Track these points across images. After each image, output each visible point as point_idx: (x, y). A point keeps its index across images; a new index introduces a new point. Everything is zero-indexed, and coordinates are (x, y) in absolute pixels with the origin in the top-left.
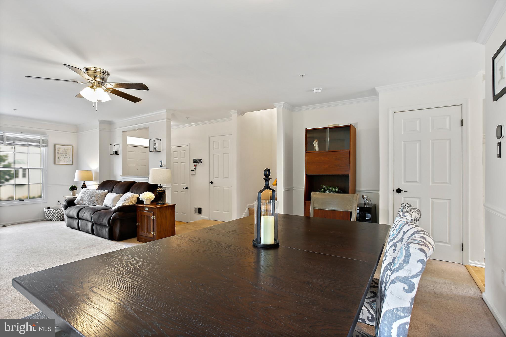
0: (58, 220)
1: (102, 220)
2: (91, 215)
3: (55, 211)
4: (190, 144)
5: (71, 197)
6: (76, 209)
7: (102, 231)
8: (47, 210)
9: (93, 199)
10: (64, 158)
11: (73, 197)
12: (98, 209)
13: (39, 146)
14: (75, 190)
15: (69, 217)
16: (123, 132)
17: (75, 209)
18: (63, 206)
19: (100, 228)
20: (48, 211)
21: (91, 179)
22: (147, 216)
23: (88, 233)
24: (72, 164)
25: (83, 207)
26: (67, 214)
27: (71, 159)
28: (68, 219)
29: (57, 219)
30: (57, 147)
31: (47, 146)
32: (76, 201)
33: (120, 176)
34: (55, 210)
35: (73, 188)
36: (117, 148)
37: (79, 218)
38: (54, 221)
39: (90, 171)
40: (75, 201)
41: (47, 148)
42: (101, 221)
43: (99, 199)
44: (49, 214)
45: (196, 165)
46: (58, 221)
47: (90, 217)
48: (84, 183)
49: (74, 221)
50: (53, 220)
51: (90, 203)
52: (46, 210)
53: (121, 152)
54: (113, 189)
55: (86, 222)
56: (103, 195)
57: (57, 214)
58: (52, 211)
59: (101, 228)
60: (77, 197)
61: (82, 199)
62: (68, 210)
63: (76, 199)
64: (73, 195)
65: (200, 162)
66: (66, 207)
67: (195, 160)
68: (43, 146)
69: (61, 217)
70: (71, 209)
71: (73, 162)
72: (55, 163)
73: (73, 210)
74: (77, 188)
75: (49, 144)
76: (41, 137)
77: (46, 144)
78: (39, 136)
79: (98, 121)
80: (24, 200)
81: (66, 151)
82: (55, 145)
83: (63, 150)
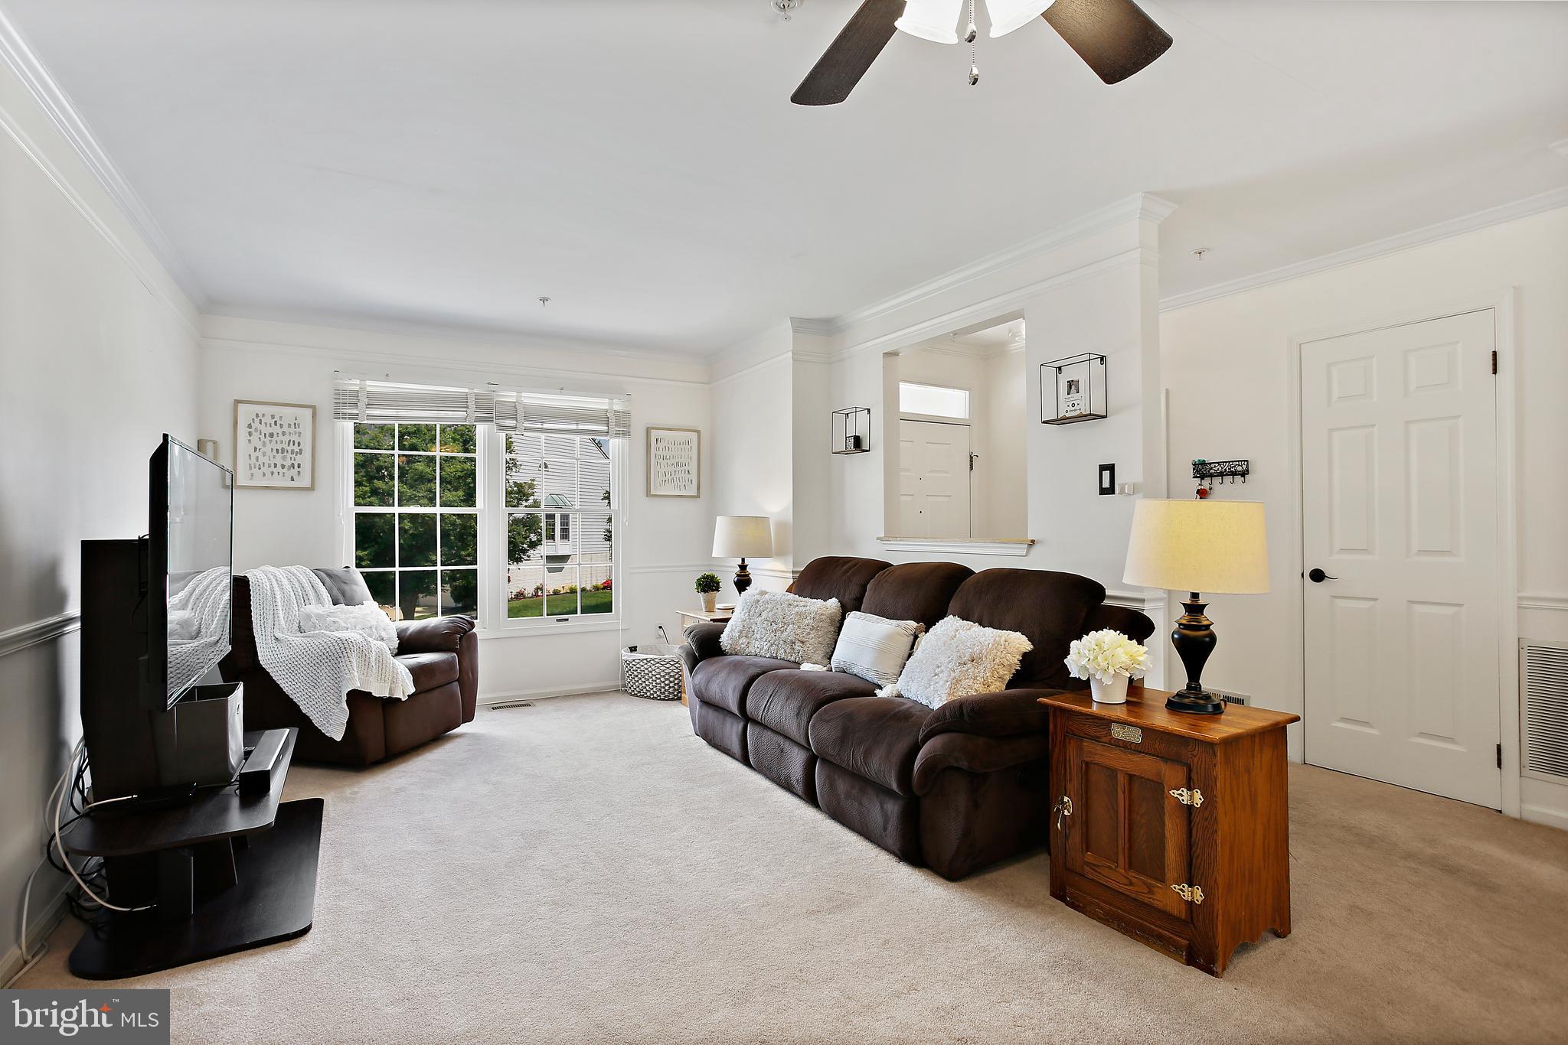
0: (662, 696)
1: (867, 754)
2: (804, 718)
3: (652, 662)
4: (1167, 390)
5: (705, 618)
6: (733, 676)
7: (860, 804)
8: (630, 659)
9: (789, 633)
10: (673, 473)
11: (711, 620)
12: (824, 689)
13: (607, 432)
14: (713, 590)
15: (706, 703)
16: (887, 355)
17: (729, 673)
18: (684, 655)
19: (853, 787)
20: (634, 663)
21: (765, 553)
22: (1131, 777)
23: (787, 787)
24: (698, 496)
25: (759, 670)
26: (700, 691)
27: (694, 476)
28: (701, 707)
29: (658, 693)
30: (654, 434)
31: (625, 434)
32: (725, 640)
33: (878, 539)
34: (653, 660)
35: (709, 585)
36: (859, 425)
37: (746, 718)
38: (649, 698)
39: (761, 521)
40: (722, 636)
41: (626, 440)
42: (859, 758)
43: (809, 634)
44: (635, 673)
45: (1211, 489)
46: (660, 699)
47: (799, 725)
48: (743, 567)
49: (724, 720)
50: (648, 694)
51: (778, 649)
52: (628, 656)
53: (876, 439)
54: (863, 595)
55: (780, 740)
56: (824, 617)
57: (659, 673)
58: (645, 661)
59: (853, 791)
60: (727, 620)
61: (746, 632)
62: (705, 669)
63: (727, 631)
64: (706, 607)
65: (1234, 474)
66: (694, 661)
67: (1203, 463)
68: (617, 435)
69: (670, 687)
70: (712, 669)
71: (698, 488)
72: (648, 494)
73: (723, 675)
74: (718, 583)
75: (632, 427)
76: (611, 404)
77: (624, 426)
78: (607, 400)
79: (788, 324)
80: (568, 620)
81: (680, 450)
82: (649, 429)
83: (671, 446)
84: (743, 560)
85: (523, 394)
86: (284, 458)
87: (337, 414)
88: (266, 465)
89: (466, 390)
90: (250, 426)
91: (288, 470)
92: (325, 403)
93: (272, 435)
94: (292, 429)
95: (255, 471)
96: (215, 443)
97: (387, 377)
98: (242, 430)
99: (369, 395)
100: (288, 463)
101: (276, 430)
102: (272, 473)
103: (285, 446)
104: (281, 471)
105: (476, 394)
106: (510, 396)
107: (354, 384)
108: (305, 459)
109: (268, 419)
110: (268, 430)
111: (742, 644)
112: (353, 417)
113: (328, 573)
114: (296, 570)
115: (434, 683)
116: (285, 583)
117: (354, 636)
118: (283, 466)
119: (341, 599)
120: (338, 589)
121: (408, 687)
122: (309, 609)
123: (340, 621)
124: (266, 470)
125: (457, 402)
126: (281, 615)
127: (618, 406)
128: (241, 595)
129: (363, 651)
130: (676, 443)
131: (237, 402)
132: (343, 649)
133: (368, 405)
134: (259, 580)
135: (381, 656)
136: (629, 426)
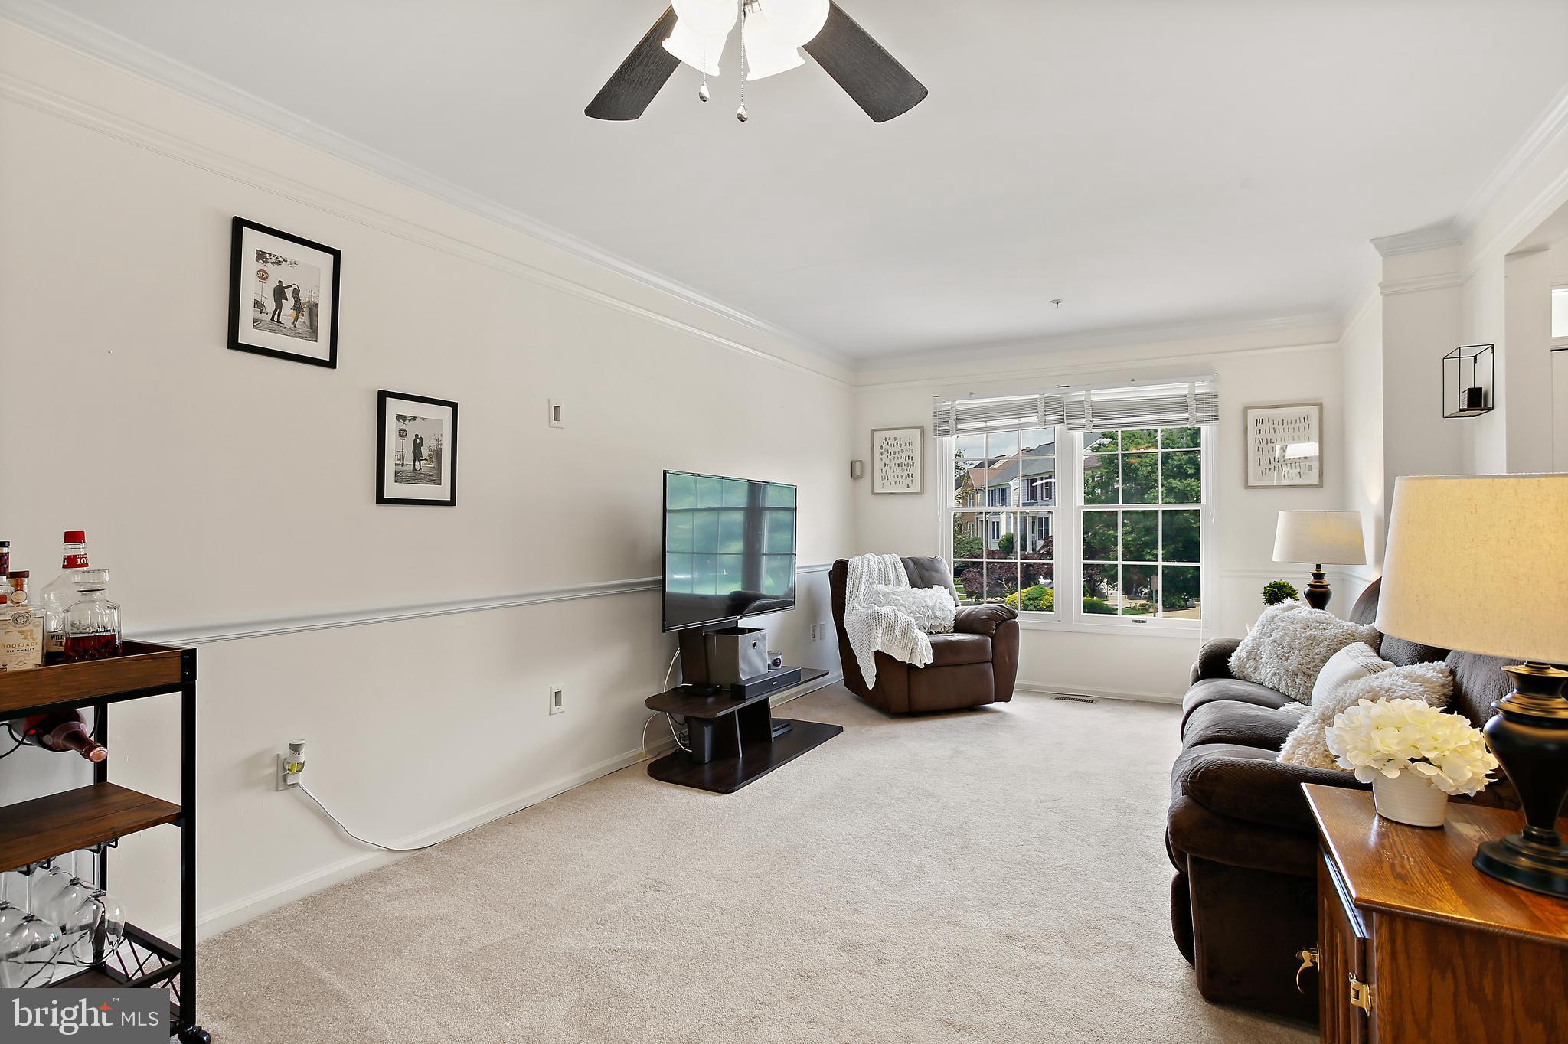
13: (1187, 420)
16: (1511, 257)
27: (1313, 460)
31: (1213, 418)
32: (1233, 661)
35: (1276, 594)
36: (1485, 372)
40: (1233, 655)
41: (1213, 427)
48: (1318, 575)
68: (1199, 421)
71: (1321, 475)
72: (1246, 485)
75: (1219, 411)
76: (1192, 388)
77: (1214, 410)
78: (1187, 385)
79: (1372, 246)
80: (1144, 622)
82: (1246, 409)
83: (1279, 427)
84: (1319, 567)
85: (1092, 392)
86: (903, 470)
87: (935, 431)
88: (892, 476)
89: (1037, 396)
90: (881, 447)
91: (906, 479)
92: (928, 422)
93: (895, 453)
94: (907, 447)
95: (885, 481)
96: (861, 462)
97: (971, 395)
98: (877, 451)
99: (958, 412)
100: (905, 474)
101: (898, 448)
102: (896, 482)
103: (903, 461)
104: (901, 480)
105: (1046, 399)
106: (1079, 396)
107: (947, 405)
108: (916, 470)
109: (892, 441)
110: (892, 450)
111: (1250, 667)
112: (947, 432)
113: (915, 561)
114: (887, 557)
115: (960, 659)
116: (874, 566)
117: (887, 610)
118: (902, 477)
119: (919, 583)
120: (921, 574)
121: (925, 657)
122: (881, 587)
123: (901, 599)
124: (892, 480)
125: (1031, 408)
126: (862, 590)
127: (1201, 389)
128: (839, 573)
129: (890, 623)
130: (1285, 423)
131: (873, 430)
132: (875, 619)
133: (958, 421)
134: (855, 563)
135: (906, 629)
136: (1216, 410)
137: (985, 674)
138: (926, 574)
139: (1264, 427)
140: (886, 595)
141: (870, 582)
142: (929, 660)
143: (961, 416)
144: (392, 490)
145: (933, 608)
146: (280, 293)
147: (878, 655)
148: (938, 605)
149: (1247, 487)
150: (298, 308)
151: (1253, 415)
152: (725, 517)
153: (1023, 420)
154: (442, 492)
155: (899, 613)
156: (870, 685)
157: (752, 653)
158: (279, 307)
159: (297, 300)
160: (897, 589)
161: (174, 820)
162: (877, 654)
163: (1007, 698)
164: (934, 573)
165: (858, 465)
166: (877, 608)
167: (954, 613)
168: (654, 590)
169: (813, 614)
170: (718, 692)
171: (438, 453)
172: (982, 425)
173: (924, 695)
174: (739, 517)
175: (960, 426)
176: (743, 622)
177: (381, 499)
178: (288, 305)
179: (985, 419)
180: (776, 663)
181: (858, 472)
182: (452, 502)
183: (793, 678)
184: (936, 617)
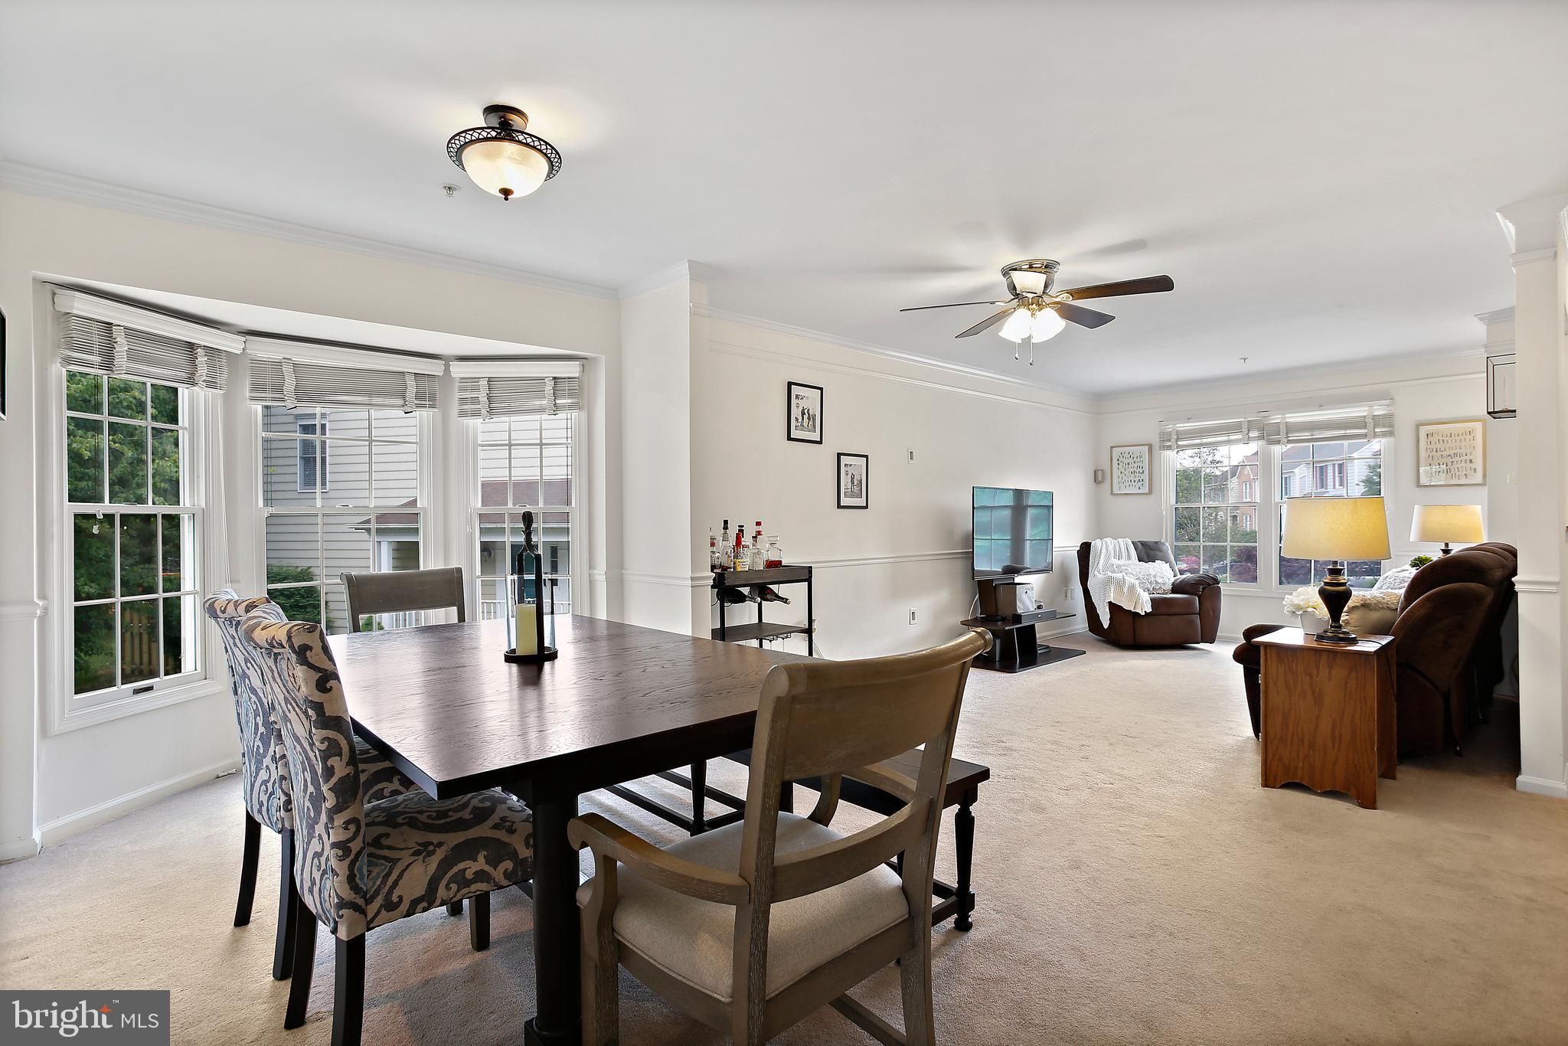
10: (1449, 464)
27: (1478, 465)
31: (1389, 433)
41: (1389, 439)
68: (1377, 435)
71: (1485, 476)
75: (1394, 427)
76: (1372, 410)
77: (1390, 427)
78: (1366, 408)
81: (1458, 441)
82: (1418, 426)
83: (1447, 439)
84: (1447, 545)
85: (1287, 415)
86: (1135, 477)
87: (1160, 447)
88: (1127, 481)
89: (1242, 419)
90: (1118, 460)
91: (1138, 483)
92: (1155, 440)
93: (1128, 464)
94: (1139, 460)
95: (1121, 485)
96: (1102, 470)
97: (1189, 419)
98: (1115, 462)
99: (1178, 433)
100: (1137, 480)
101: (1131, 460)
102: (1130, 486)
103: (1135, 469)
104: (1134, 484)
105: (1249, 422)
106: (1276, 419)
107: (1169, 428)
108: (1145, 476)
109: (1126, 455)
110: (1126, 461)
112: (1169, 448)
113: (1143, 544)
114: (1120, 540)
115: (1173, 610)
116: (1111, 547)
117: (1119, 576)
118: (1135, 481)
119: (1146, 558)
120: (1148, 552)
121: (1145, 607)
122: (1116, 562)
123: (1130, 570)
124: (1127, 484)
125: (1236, 428)
126: (1101, 563)
127: (1379, 411)
128: (1085, 551)
129: (1120, 584)
130: (1453, 435)
131: (1112, 447)
132: (1109, 581)
133: (1178, 439)
134: (1096, 544)
135: (1132, 588)
136: (1391, 426)
137: (1191, 623)
138: (1152, 552)
139: (1434, 439)
140: (1119, 567)
141: (1108, 557)
142: (1149, 610)
143: (1180, 436)
144: (844, 501)
145: (1155, 576)
146: (803, 414)
147: (1111, 605)
148: (1158, 574)
149: (1419, 486)
150: (809, 418)
151: (1423, 430)
152: (997, 514)
153: (1232, 438)
154: (862, 502)
155: (1126, 578)
156: (1106, 625)
157: (1025, 597)
158: (803, 419)
159: (809, 414)
160: (1128, 562)
161: (803, 631)
162: (1110, 603)
163: (1212, 641)
164: (1158, 553)
165: (1100, 473)
166: (1110, 574)
167: (1173, 580)
168: (966, 558)
169: (1065, 580)
170: (1004, 619)
171: (861, 482)
172: (1198, 441)
173: (1145, 633)
174: (1007, 514)
175: (1180, 443)
176: (1018, 579)
177: (839, 506)
178: (806, 417)
179: (1201, 437)
180: (1039, 607)
181: (1100, 478)
182: (866, 507)
183: (1052, 616)
184: (1157, 582)
